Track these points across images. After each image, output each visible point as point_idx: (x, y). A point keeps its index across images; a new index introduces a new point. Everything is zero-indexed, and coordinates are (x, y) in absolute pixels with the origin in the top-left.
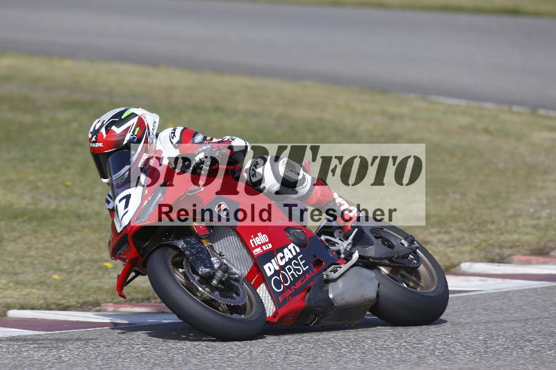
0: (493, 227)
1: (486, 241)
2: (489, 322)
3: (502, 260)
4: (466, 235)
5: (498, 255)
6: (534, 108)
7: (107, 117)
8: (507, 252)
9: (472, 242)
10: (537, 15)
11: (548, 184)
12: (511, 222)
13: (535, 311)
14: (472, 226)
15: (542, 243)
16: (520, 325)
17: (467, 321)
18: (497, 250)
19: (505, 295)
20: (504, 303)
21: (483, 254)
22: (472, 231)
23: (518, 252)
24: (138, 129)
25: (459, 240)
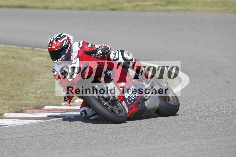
0: (17, 98)
1: (14, 104)
2: (17, 138)
3: (21, 112)
4: (6, 101)
5: (19, 109)
6: (33, 47)
7: (55, 36)
8: (23, 108)
9: (9, 104)
10: (33, 8)
11: (40, 79)
12: (24, 95)
13: (36, 133)
14: (9, 97)
15: (38, 104)
16: (30, 139)
17: (7, 138)
18: (19, 108)
19: (24, 126)
20: (23, 130)
21: (13, 109)
22: (8, 100)
23: (29, 108)
24: (67, 41)
25: (3, 104)
